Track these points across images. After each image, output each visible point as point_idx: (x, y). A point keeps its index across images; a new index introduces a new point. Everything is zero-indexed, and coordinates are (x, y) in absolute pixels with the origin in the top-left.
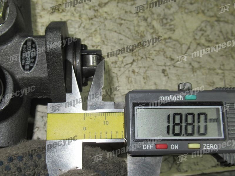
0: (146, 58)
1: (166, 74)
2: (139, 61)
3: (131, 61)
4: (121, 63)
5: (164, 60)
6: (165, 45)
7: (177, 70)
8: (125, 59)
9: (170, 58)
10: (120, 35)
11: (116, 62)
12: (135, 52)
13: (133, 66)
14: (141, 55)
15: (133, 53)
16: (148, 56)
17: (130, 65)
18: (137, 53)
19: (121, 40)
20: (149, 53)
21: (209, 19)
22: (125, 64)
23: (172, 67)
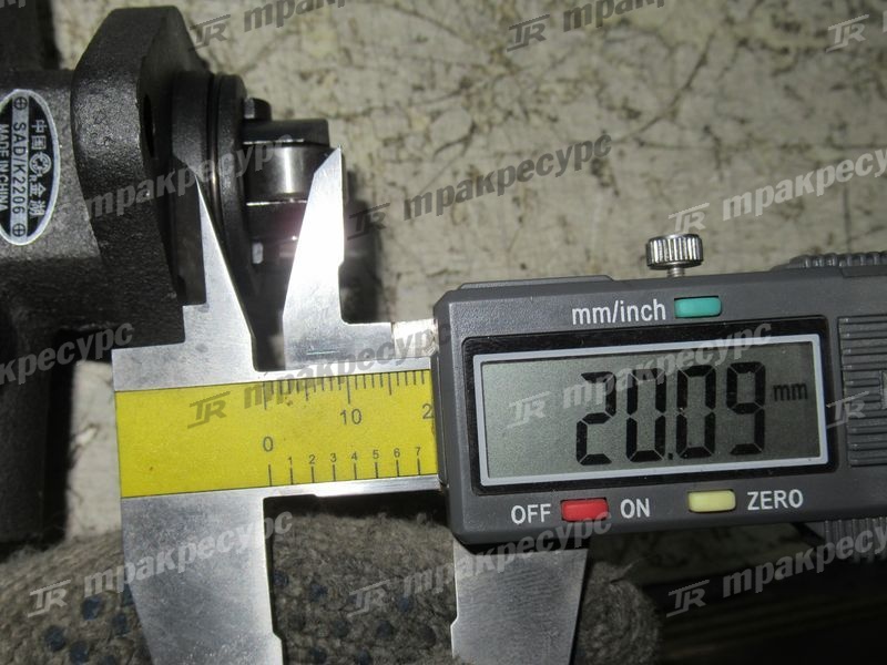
0: (526, 113)
1: (606, 179)
2: (495, 129)
3: (465, 130)
4: (419, 141)
5: (598, 118)
6: (602, 52)
7: (653, 159)
8: (439, 122)
9: (624, 107)
10: (413, 19)
11: (400, 140)
12: (479, 92)
13: (471, 152)
14: (504, 102)
15: (469, 97)
16: (531, 106)
17: (459, 147)
18: (487, 98)
19: (420, 40)
20: (537, 92)
22: (437, 144)
23: (630, 149)
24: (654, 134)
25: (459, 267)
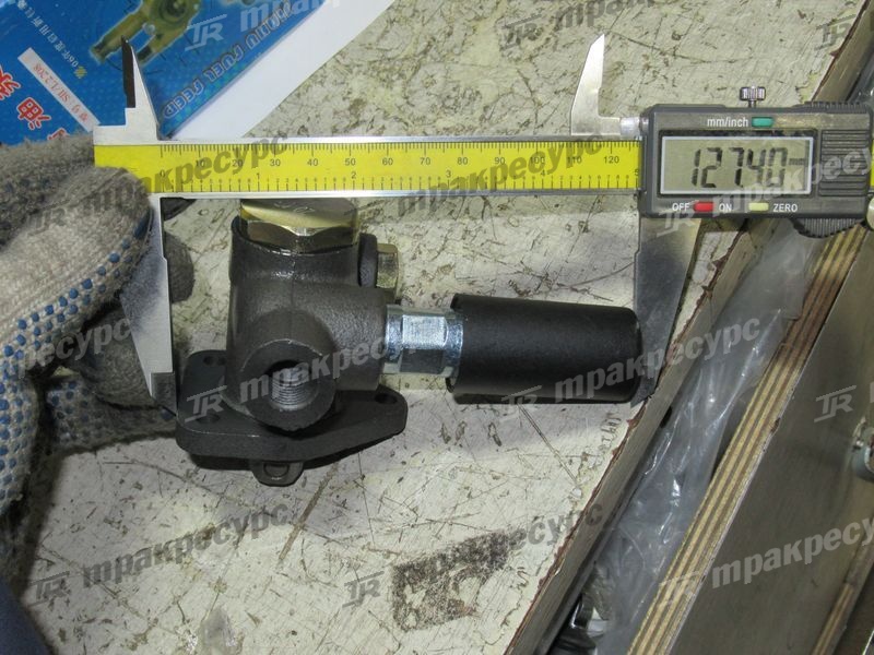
4: (473, 224)
6: (491, 125)
8: (471, 210)
11: (467, 232)
17: (487, 207)
21: (498, 14)
22: (479, 216)
24: (541, 117)
25: (536, 235)
